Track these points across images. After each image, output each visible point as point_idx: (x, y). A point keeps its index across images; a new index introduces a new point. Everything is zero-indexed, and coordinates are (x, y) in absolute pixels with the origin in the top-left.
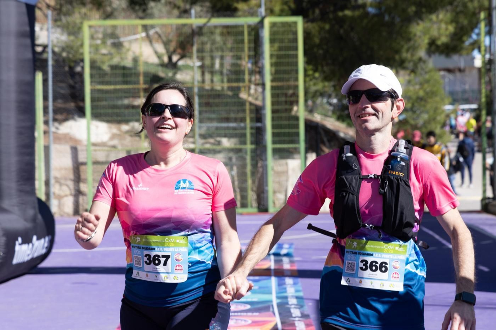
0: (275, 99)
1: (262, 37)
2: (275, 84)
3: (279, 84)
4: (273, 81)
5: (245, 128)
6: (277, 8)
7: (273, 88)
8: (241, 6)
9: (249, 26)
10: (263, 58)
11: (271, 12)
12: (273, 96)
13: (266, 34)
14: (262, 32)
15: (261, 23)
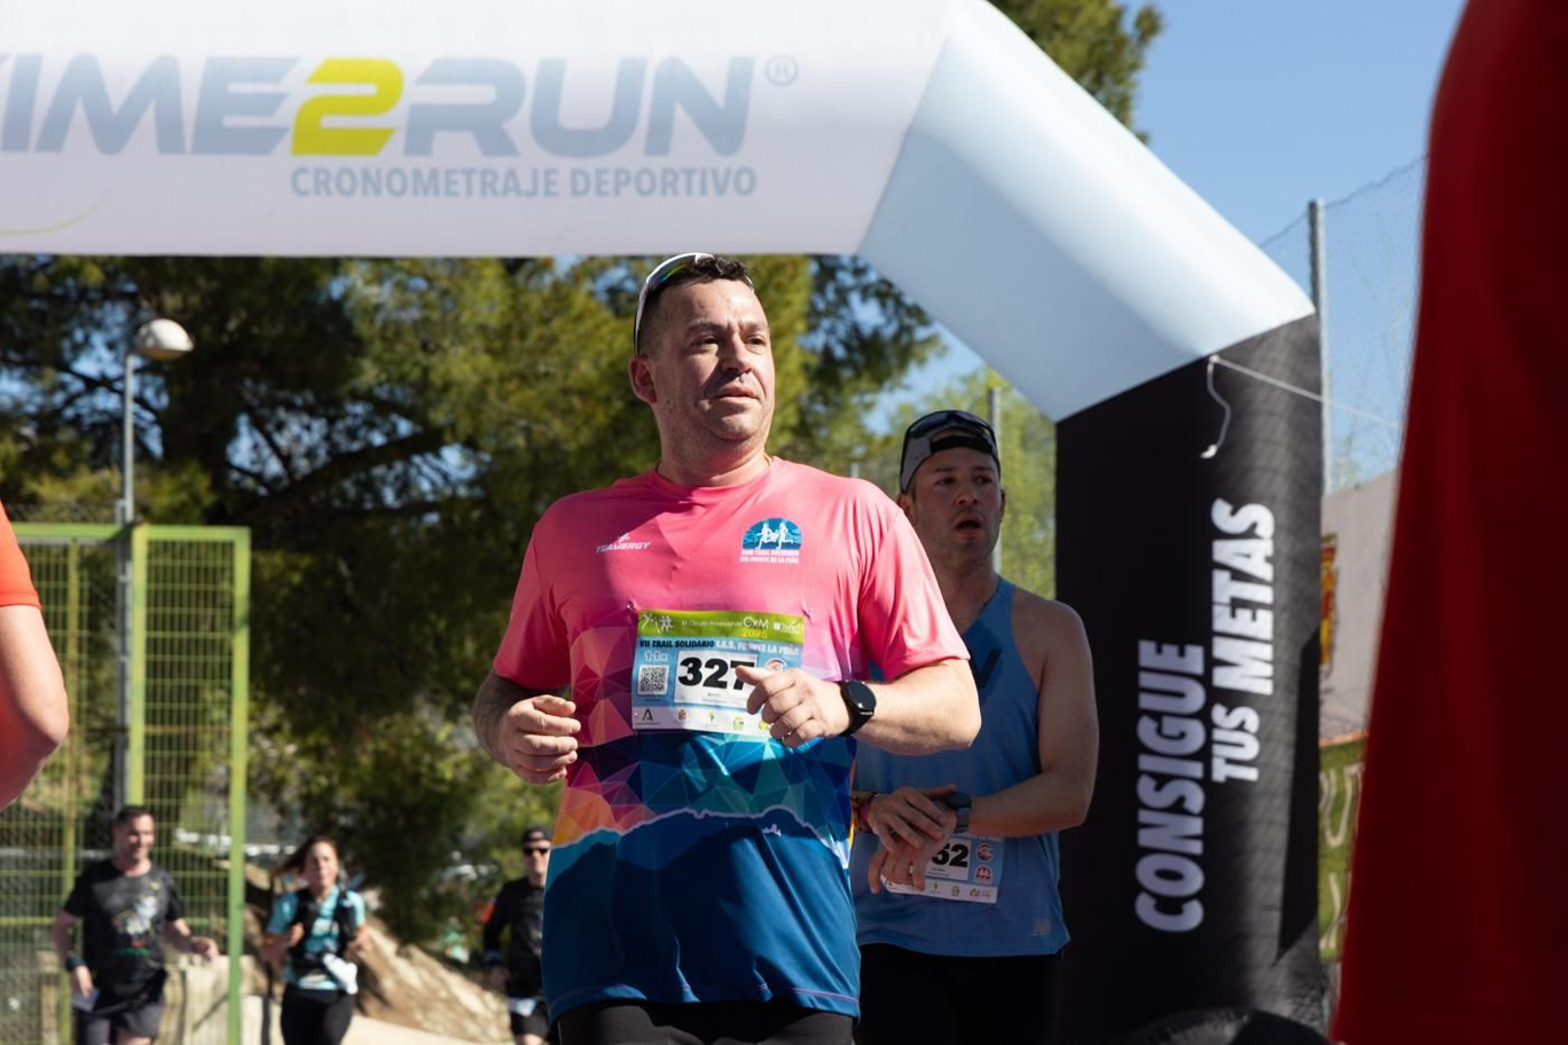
0: (157, 777)
1: (124, 586)
2: (159, 730)
3: (174, 730)
4: (151, 717)
5: (59, 864)
6: (162, 501)
7: (151, 742)
8: (47, 489)
9: (82, 548)
10: (124, 651)
11: (144, 512)
12: (150, 766)
13: (136, 576)
14: (124, 572)
15: (122, 543)
